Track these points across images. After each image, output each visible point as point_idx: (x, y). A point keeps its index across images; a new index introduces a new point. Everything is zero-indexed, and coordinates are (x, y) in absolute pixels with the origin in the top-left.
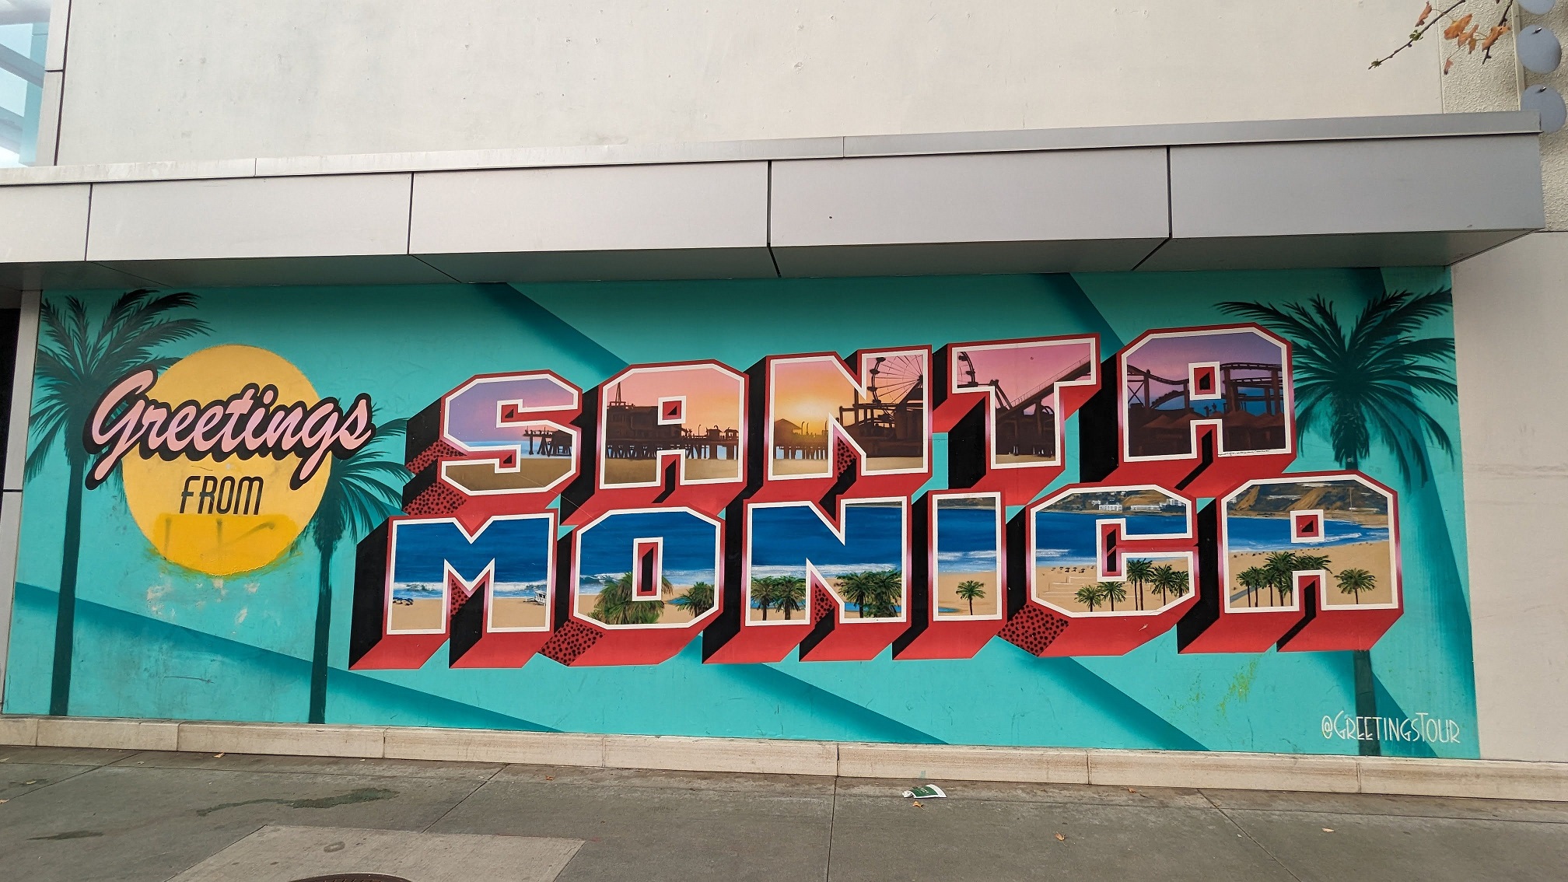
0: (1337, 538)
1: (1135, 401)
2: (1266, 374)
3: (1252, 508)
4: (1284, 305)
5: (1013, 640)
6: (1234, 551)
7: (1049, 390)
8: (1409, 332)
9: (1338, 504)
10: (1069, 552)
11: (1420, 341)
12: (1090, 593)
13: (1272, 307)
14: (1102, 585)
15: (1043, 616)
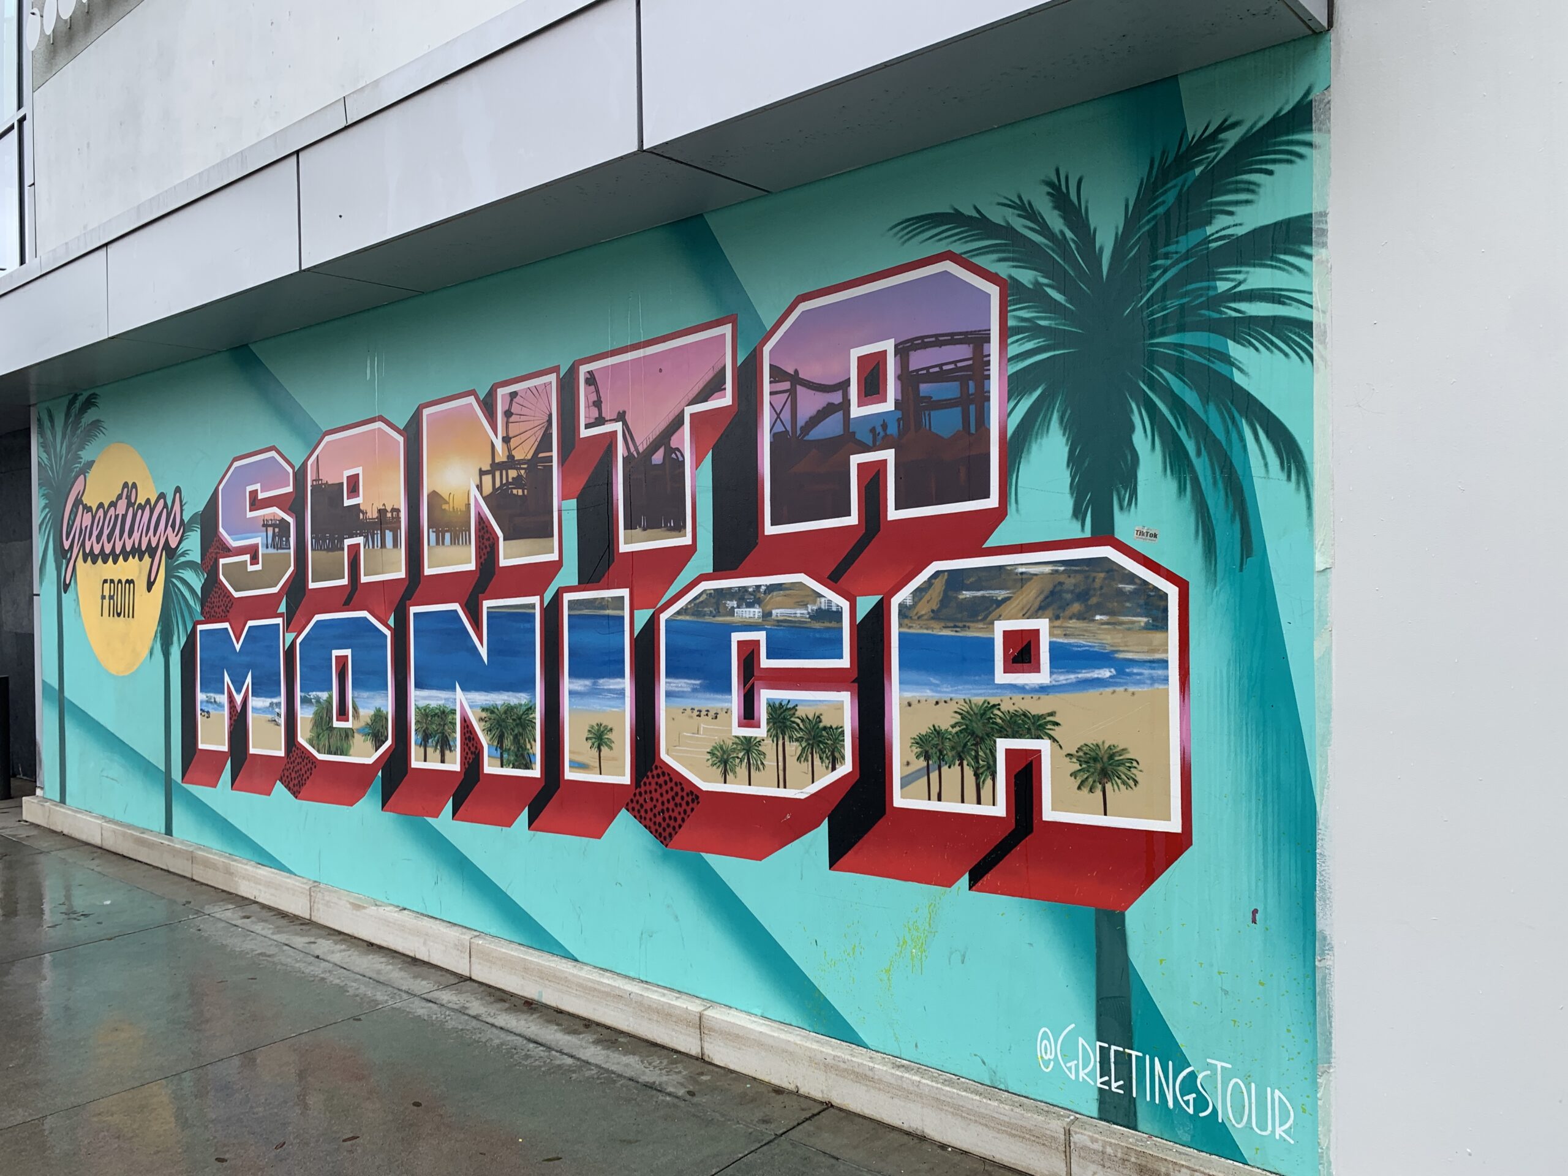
0: (1072, 677)
1: (779, 428)
2: (962, 352)
3: (936, 615)
4: (999, 204)
5: (641, 817)
6: (908, 695)
7: (678, 422)
8: (1231, 213)
9: (1076, 607)
10: (701, 685)
11: (1254, 231)
12: (724, 752)
13: (978, 211)
14: (738, 741)
15: (673, 784)
